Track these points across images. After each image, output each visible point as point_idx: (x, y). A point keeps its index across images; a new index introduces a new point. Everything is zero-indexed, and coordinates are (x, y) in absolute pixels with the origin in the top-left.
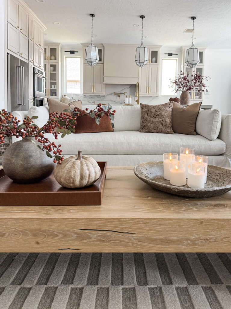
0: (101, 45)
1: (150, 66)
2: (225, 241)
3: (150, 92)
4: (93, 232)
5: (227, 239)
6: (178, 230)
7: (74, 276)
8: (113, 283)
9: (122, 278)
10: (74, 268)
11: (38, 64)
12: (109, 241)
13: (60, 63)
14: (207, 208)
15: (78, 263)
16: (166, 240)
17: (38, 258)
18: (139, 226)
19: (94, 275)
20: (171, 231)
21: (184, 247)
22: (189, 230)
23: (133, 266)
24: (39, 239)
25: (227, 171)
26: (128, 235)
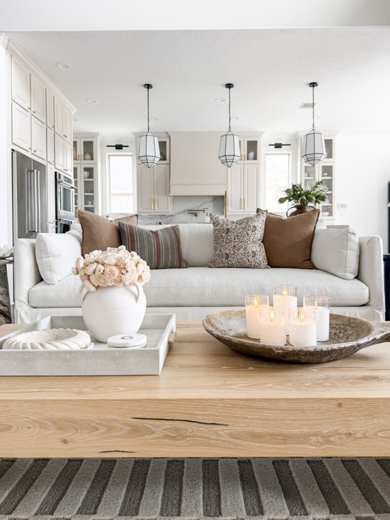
0: (165, 135)
1: (245, 165)
2: (381, 437)
3: (246, 208)
4: (157, 422)
5: (384, 432)
6: (301, 418)
7: (100, 501)
8: (163, 513)
9: (179, 505)
10: (101, 489)
11: (63, 167)
12: (183, 438)
13: (99, 165)
14: (349, 383)
15: (108, 481)
16: (279, 436)
17: (43, 472)
18: (234, 412)
19: (133, 499)
20: (289, 420)
21: (311, 447)
22: (319, 418)
23: (200, 485)
24: (66, 435)
25: (349, 320)
26: (215, 428)
